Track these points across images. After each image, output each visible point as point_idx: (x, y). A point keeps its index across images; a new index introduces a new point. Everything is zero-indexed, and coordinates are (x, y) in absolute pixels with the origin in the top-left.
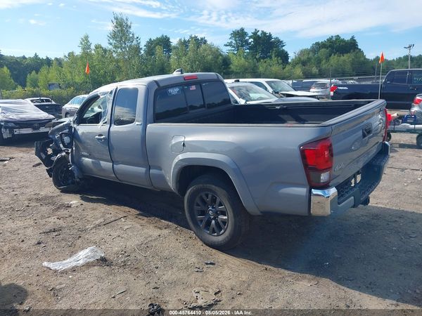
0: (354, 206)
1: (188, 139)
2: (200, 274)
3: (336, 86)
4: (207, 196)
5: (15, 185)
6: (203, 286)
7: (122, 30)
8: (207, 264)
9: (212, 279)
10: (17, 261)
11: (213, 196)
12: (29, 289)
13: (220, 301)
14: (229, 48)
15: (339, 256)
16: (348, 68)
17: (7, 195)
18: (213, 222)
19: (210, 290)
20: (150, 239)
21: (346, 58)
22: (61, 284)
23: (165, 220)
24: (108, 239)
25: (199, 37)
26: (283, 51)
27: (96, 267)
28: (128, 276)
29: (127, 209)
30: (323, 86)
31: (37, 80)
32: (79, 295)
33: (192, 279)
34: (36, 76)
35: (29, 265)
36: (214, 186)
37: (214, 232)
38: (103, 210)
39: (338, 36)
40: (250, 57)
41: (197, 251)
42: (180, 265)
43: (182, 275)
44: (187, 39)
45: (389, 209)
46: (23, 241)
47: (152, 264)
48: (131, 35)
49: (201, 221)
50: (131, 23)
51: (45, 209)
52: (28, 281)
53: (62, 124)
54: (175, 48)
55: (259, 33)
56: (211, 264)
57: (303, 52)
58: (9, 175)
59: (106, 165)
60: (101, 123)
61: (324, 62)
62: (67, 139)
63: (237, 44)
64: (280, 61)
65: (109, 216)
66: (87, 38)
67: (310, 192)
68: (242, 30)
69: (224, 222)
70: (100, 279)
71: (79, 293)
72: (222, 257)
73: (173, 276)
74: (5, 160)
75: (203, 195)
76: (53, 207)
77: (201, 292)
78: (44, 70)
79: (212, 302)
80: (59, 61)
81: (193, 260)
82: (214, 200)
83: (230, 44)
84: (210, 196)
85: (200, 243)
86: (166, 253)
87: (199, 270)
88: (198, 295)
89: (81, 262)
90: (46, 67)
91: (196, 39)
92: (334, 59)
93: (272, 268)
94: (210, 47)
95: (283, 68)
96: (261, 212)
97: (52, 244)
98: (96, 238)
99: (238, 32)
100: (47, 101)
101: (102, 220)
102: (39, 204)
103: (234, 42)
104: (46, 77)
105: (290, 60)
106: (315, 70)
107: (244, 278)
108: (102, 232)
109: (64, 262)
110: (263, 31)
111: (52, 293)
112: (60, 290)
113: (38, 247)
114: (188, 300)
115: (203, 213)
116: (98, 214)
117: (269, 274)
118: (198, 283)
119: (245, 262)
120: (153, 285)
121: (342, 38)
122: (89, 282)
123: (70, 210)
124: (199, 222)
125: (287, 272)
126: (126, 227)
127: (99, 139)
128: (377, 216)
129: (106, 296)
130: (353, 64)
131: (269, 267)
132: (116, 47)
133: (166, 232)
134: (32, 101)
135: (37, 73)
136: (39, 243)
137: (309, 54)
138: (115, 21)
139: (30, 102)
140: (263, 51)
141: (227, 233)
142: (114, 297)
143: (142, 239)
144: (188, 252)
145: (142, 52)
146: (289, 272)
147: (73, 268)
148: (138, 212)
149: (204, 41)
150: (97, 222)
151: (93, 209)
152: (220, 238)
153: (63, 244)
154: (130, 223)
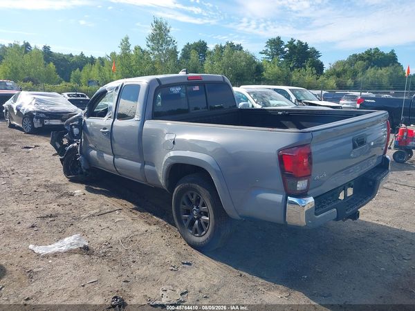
0: (337, 219)
1: (179, 137)
2: (174, 273)
3: (364, 98)
4: (192, 195)
5: (31, 171)
6: (172, 285)
7: (160, 34)
8: (183, 263)
9: (184, 279)
10: (7, 241)
11: (198, 196)
12: (9, 269)
13: (184, 302)
14: (264, 56)
15: (320, 271)
16: (385, 81)
17: (21, 179)
18: (197, 222)
19: (178, 290)
20: (136, 233)
21: (384, 72)
22: (39, 267)
23: (157, 216)
24: (97, 229)
25: (235, 44)
26: (319, 61)
27: (77, 255)
28: (104, 266)
29: (125, 202)
30: (353, 98)
31: (80, 76)
32: (51, 280)
33: (164, 277)
34: (79, 73)
35: (17, 246)
36: (198, 186)
37: (196, 232)
38: (102, 201)
39: (377, 49)
40: (284, 65)
41: (178, 250)
42: (157, 262)
43: (156, 271)
44: (223, 45)
45: (390, 228)
46: (19, 223)
47: (131, 257)
48: (168, 39)
49: (186, 220)
50: (170, 27)
51: (50, 195)
52: (10, 261)
53: (74, 116)
54: (210, 53)
55: (295, 43)
56: (187, 264)
57: (338, 64)
58: (29, 161)
59: (108, 157)
60: (106, 117)
61: (360, 74)
62: (76, 131)
63: (272, 52)
64: (315, 72)
65: (105, 207)
66: (127, 39)
67: (286, 199)
68: (279, 38)
69: (206, 224)
70: (76, 266)
71: (53, 278)
72: (201, 258)
73: (147, 272)
74: (30, 148)
75: (189, 193)
76: (57, 194)
77: (168, 291)
78: (87, 68)
79: (176, 302)
80: (102, 60)
81: (172, 258)
82: (198, 200)
83: (265, 52)
84: (195, 196)
85: (184, 242)
86: (147, 249)
87: (175, 269)
88: (164, 293)
89: (64, 249)
90: (89, 65)
91: (232, 45)
92: (371, 72)
93: (247, 274)
94: (246, 54)
95: (317, 79)
96: (240, 216)
97: (44, 228)
98: (86, 227)
99: (274, 40)
100: (83, 96)
101: (98, 210)
102: (45, 190)
103: (269, 50)
104: (88, 74)
105: (324, 71)
106: (350, 82)
107: (216, 281)
108: (93, 223)
109: (50, 246)
110: (299, 41)
111: (28, 275)
112: (36, 273)
113: (30, 230)
114: (152, 297)
115: (189, 212)
116: (96, 204)
117: (241, 281)
118: (168, 282)
119: (222, 266)
120: (124, 278)
121: (381, 51)
122: (65, 269)
123: (72, 198)
124: (184, 221)
125: (261, 281)
126: (118, 220)
127: (103, 132)
128: (374, 233)
129: (77, 284)
130: (390, 78)
131: (244, 273)
132: (153, 49)
133: (154, 228)
134: (69, 95)
135: (81, 71)
136: (33, 227)
137: (344, 65)
138: (154, 24)
139: (67, 96)
140: (297, 60)
141: (208, 235)
142: (83, 286)
143: (128, 233)
144: (168, 250)
145: (179, 55)
146: (263, 281)
147: (56, 253)
148: (134, 206)
149: (240, 48)
150: (92, 212)
151: (93, 200)
152: (201, 239)
153: (55, 229)
154: (123, 216)
